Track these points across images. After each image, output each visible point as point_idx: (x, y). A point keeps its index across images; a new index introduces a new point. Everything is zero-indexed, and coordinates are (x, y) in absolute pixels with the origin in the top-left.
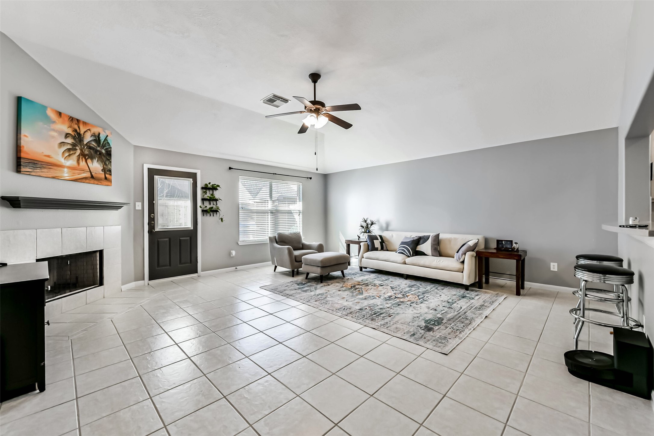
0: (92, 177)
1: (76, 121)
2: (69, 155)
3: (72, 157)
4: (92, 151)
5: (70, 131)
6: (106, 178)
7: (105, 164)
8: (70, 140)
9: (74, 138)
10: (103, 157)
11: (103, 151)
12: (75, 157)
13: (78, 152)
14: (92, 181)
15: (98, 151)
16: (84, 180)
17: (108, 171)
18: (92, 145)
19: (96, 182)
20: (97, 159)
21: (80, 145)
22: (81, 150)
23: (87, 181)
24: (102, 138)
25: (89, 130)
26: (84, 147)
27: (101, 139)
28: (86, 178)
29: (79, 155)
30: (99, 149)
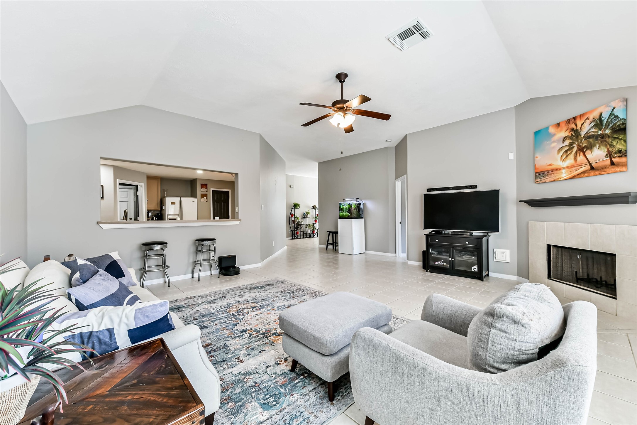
0: (592, 168)
1: (573, 121)
2: (567, 156)
3: (569, 157)
4: (591, 140)
5: (568, 134)
6: (612, 163)
7: (612, 146)
8: (567, 142)
9: (571, 137)
10: (607, 139)
11: (608, 131)
12: (572, 156)
13: (576, 148)
14: (592, 173)
15: (599, 135)
16: (582, 175)
17: (615, 153)
18: (591, 134)
19: (597, 173)
20: (598, 146)
21: (578, 141)
22: (579, 145)
23: (586, 174)
24: (605, 117)
25: (588, 118)
26: (581, 141)
27: (603, 119)
28: (584, 172)
29: (576, 152)
30: (600, 132)
